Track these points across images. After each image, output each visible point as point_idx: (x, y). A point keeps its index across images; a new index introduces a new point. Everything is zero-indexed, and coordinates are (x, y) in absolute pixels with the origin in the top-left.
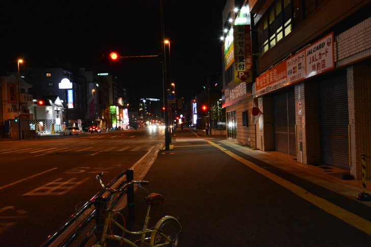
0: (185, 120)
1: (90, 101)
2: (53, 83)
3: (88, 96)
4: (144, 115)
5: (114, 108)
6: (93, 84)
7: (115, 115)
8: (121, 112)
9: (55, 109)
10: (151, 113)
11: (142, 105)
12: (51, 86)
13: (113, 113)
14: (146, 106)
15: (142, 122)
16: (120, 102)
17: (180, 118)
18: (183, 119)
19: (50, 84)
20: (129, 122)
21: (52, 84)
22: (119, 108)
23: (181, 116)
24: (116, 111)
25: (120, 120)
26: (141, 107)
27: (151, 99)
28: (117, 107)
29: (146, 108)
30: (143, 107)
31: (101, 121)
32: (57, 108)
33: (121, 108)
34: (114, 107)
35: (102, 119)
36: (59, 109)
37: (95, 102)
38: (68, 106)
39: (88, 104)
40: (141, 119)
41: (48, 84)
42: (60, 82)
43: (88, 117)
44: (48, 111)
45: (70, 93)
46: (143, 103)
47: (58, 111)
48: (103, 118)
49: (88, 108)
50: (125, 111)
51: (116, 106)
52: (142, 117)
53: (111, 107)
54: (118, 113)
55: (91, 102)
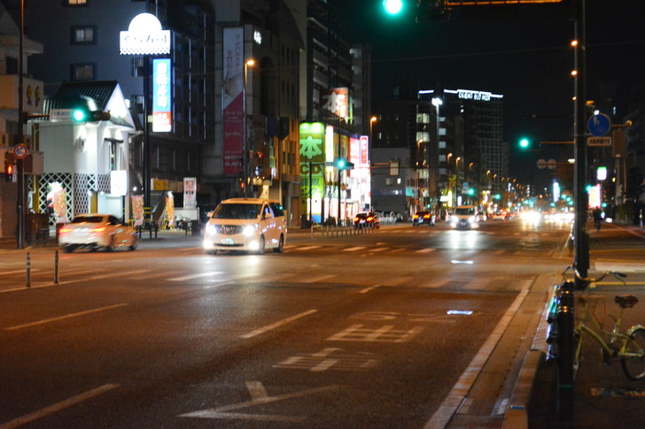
0: (619, 192)
1: (225, 102)
2: (95, 28)
3: (218, 81)
4: (433, 167)
5: (313, 134)
6: (240, 31)
7: (318, 162)
8: (341, 151)
9: (107, 134)
10: (468, 157)
11: (425, 118)
12: (85, 43)
13: (310, 155)
14: (443, 125)
15: (425, 193)
16: (341, 104)
17: (594, 182)
18: (608, 189)
19: (80, 35)
20: (374, 194)
21: (89, 34)
22: (335, 131)
23: (602, 173)
24: (322, 147)
25: (338, 184)
26: (420, 127)
27: (465, 94)
28: (330, 129)
29: (442, 132)
30: (431, 129)
31: (266, 188)
32: (113, 131)
33: (345, 131)
34: (317, 128)
35: (269, 177)
36: (119, 137)
37: (248, 106)
38: (149, 125)
39: (218, 117)
40: (421, 182)
41: (73, 35)
42: (126, 29)
43: (214, 168)
44: (82, 143)
45: (162, 74)
46: (429, 109)
47: (114, 142)
48: (274, 172)
49: (218, 128)
50: (359, 146)
51: (326, 123)
52: (425, 174)
53: (305, 128)
54: (330, 155)
55: (230, 107)
